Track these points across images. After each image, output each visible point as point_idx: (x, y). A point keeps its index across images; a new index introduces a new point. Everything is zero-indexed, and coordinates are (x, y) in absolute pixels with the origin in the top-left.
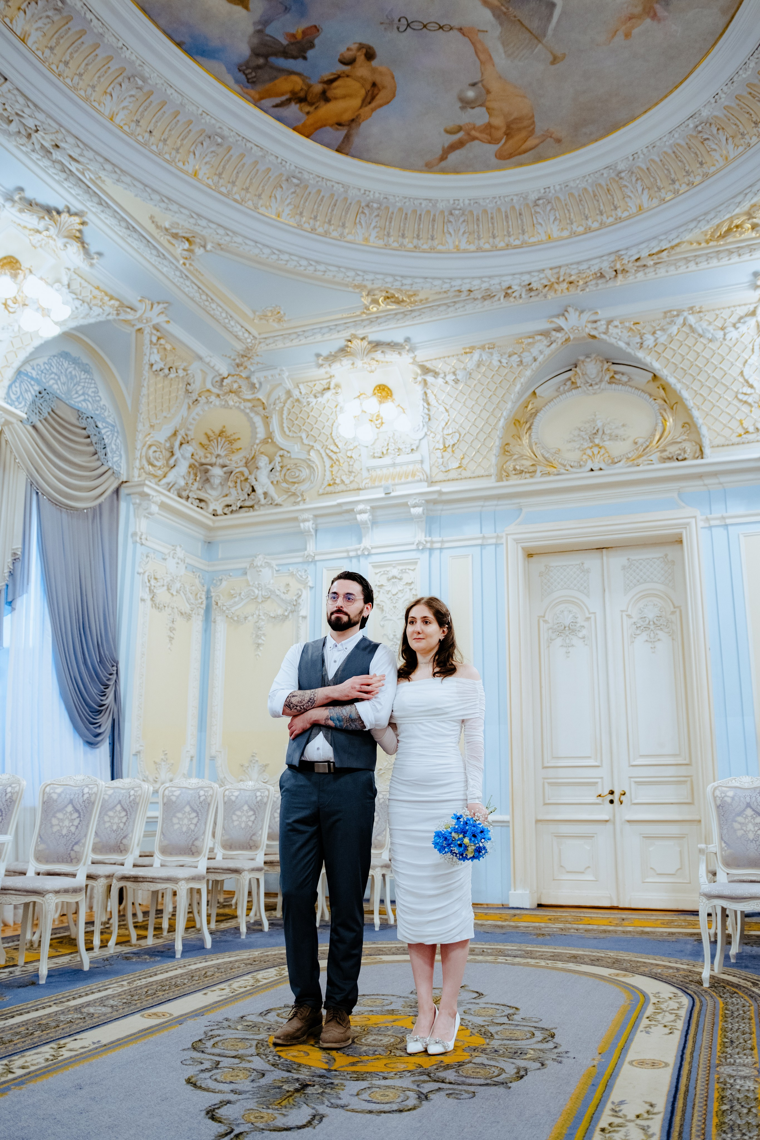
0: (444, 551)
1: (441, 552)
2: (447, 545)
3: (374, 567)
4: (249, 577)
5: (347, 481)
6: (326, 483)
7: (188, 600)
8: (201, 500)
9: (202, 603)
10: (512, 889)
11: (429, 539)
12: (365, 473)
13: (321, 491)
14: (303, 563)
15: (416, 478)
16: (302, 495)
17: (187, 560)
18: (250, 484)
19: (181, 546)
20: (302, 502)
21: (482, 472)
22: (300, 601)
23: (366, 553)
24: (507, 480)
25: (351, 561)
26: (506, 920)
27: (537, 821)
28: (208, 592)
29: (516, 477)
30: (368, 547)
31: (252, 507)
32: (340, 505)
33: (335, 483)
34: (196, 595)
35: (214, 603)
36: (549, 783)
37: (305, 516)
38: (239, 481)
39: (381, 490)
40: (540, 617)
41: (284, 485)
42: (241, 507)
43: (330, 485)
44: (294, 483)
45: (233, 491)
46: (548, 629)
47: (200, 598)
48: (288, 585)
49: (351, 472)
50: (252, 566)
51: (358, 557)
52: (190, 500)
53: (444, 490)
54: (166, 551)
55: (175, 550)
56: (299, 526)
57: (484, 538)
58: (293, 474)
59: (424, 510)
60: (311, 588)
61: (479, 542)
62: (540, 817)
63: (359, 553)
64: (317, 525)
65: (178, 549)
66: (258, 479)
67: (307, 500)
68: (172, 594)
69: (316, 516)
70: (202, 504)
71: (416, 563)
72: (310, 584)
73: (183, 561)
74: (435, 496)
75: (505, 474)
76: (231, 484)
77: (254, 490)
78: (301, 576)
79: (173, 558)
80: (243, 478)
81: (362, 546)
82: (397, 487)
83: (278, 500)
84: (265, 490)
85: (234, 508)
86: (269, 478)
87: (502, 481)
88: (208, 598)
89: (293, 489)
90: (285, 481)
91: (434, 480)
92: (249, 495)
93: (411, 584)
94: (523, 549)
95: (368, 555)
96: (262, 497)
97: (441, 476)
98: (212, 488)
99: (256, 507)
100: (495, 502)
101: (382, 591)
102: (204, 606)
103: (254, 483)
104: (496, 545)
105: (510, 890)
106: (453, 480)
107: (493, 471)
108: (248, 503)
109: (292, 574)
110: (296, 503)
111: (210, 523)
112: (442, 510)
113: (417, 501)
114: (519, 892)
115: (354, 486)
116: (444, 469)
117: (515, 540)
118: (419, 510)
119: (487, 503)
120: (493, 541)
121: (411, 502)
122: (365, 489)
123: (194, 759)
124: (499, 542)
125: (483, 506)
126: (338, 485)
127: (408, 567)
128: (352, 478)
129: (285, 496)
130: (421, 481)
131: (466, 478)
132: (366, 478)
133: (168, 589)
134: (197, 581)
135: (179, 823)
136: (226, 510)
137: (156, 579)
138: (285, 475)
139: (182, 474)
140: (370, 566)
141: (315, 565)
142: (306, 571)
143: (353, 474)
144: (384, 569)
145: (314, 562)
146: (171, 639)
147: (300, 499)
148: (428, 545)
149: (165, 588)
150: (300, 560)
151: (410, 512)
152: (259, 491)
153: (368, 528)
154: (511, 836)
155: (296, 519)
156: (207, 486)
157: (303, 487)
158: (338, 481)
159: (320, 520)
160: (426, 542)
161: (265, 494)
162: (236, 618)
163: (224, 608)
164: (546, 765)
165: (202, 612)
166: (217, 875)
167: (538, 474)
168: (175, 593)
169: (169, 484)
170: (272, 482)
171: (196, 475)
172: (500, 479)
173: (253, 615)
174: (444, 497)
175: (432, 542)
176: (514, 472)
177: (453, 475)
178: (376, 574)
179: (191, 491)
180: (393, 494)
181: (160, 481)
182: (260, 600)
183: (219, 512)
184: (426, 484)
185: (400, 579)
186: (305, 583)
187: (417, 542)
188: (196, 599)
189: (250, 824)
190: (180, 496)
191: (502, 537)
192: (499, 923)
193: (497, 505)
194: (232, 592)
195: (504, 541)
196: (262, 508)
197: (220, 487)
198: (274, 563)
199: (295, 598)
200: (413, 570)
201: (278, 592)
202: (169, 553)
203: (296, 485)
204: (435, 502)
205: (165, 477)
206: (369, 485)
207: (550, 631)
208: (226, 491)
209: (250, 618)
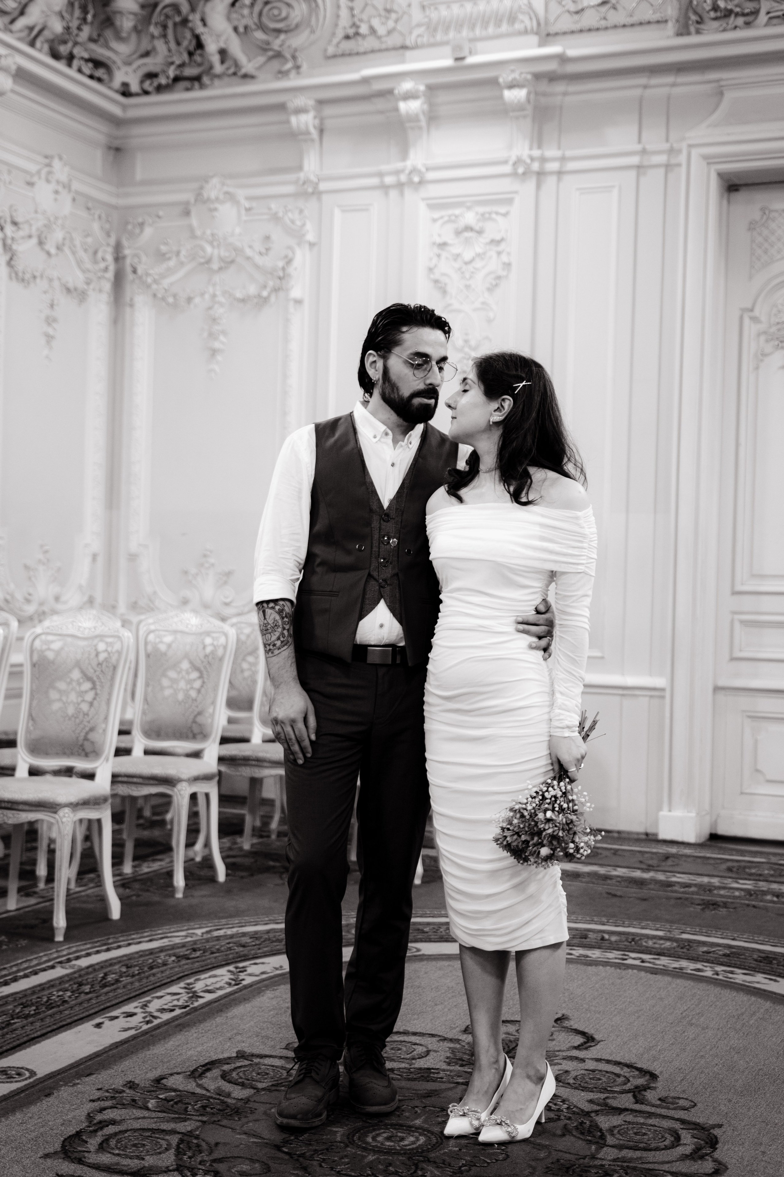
0: (567, 178)
1: (559, 180)
2: (571, 166)
3: (432, 207)
4: (194, 221)
5: (381, 30)
6: (340, 34)
7: (79, 263)
8: (97, 64)
9: (106, 269)
10: (665, 807)
11: (536, 153)
12: (417, 15)
13: (331, 50)
14: (296, 195)
15: (518, 26)
16: (294, 57)
17: (76, 185)
18: (192, 30)
19: (61, 158)
20: (293, 74)
21: (649, 15)
22: (291, 270)
23: (416, 179)
24: (698, 32)
25: (387, 194)
26: (649, 868)
27: (717, 689)
28: (118, 248)
29: (716, 24)
30: (420, 166)
31: (197, 79)
32: (366, 81)
33: (357, 34)
34: (95, 253)
35: (129, 269)
36: (742, 622)
37: (300, 101)
38: (170, 24)
39: (447, 50)
40: (744, 310)
41: (260, 35)
42: (177, 79)
43: (347, 37)
44: (278, 31)
45: (160, 45)
46: (759, 335)
47: (103, 259)
48: (267, 238)
49: (388, 11)
50: (199, 198)
51: (400, 186)
52: (76, 63)
53: (572, 53)
54: (33, 168)
55: (49, 165)
56: (288, 122)
57: (644, 152)
58: (276, 12)
59: (529, 94)
60: (312, 245)
61: (635, 160)
62: (721, 683)
63: (403, 178)
64: (322, 120)
65: (57, 164)
66: (209, 21)
67: (305, 67)
68: (49, 254)
69: (321, 103)
70: (100, 73)
71: (510, 201)
72: (310, 237)
73: (67, 187)
74: (552, 66)
75: (694, 18)
76: (154, 30)
77: (200, 45)
78: (293, 222)
79: (48, 181)
80: (178, 19)
81: (409, 164)
82: (480, 45)
83: (248, 66)
84: (222, 45)
85: (163, 81)
86: (229, 19)
87: (689, 34)
88: (118, 258)
89: (276, 44)
90: (261, 26)
91: (552, 30)
92: (191, 54)
93: (498, 242)
94: (721, 175)
95: (421, 183)
96: (216, 59)
97: (566, 23)
98: (119, 38)
99: (205, 79)
100: (670, 79)
101: (444, 254)
102: (110, 275)
103: (200, 29)
104: (668, 167)
105: (660, 809)
106: (590, 30)
107: (672, 11)
108: (189, 72)
109: (275, 218)
110: (282, 74)
111: (116, 111)
112: (565, 94)
113: (516, 75)
114: (678, 813)
115: (394, 40)
116: (572, 8)
117: (705, 157)
118: (518, 95)
119: (654, 81)
120: (662, 159)
121: (505, 77)
122: (416, 47)
123: (100, 560)
124: (673, 161)
125: (645, 87)
126: (364, 37)
127: (495, 208)
128: (391, 24)
129: (261, 59)
130: (526, 32)
131: (615, 27)
132: (419, 25)
133: (41, 243)
134: (96, 226)
135: (60, 700)
136: (147, 85)
137: (15, 223)
138: (260, 14)
139: (57, 8)
140: (422, 206)
141: (319, 199)
142: (301, 211)
143: (394, 16)
144: (450, 212)
145: (317, 193)
146: (49, 338)
147: (289, 65)
148: (536, 166)
149: (34, 241)
150: (290, 189)
151: (501, 97)
152: (212, 47)
153: (420, 128)
154: (667, 714)
155: (281, 107)
156: (108, 33)
157: (296, 41)
158: (364, 29)
159: (329, 111)
160: (532, 159)
161: (223, 53)
162: (171, 300)
163: (149, 280)
164: (739, 588)
165: (107, 286)
166: (133, 787)
167: (763, 18)
168: (53, 251)
169: (31, 29)
170: (236, 29)
171: (84, 10)
172: (683, 31)
173: (202, 295)
174: (571, 68)
175: (543, 160)
176: (712, 14)
177: (590, 19)
178: (435, 220)
179: (76, 44)
180: (471, 60)
181: (12, 21)
182: (215, 266)
183: (135, 87)
184: (535, 39)
185: (480, 232)
186: (299, 236)
187: (513, 158)
188: (96, 262)
189: (193, 694)
190: (55, 55)
191: (680, 151)
192: (638, 874)
193: (674, 85)
194: (164, 248)
195: (682, 158)
196: (217, 82)
197: (134, 37)
198: (241, 194)
199: (280, 264)
200: (505, 215)
201: (249, 252)
202: (39, 172)
203: (282, 36)
204: (552, 78)
205: (22, 13)
206: (425, 40)
207: (763, 338)
208: (145, 45)
209: (197, 300)
